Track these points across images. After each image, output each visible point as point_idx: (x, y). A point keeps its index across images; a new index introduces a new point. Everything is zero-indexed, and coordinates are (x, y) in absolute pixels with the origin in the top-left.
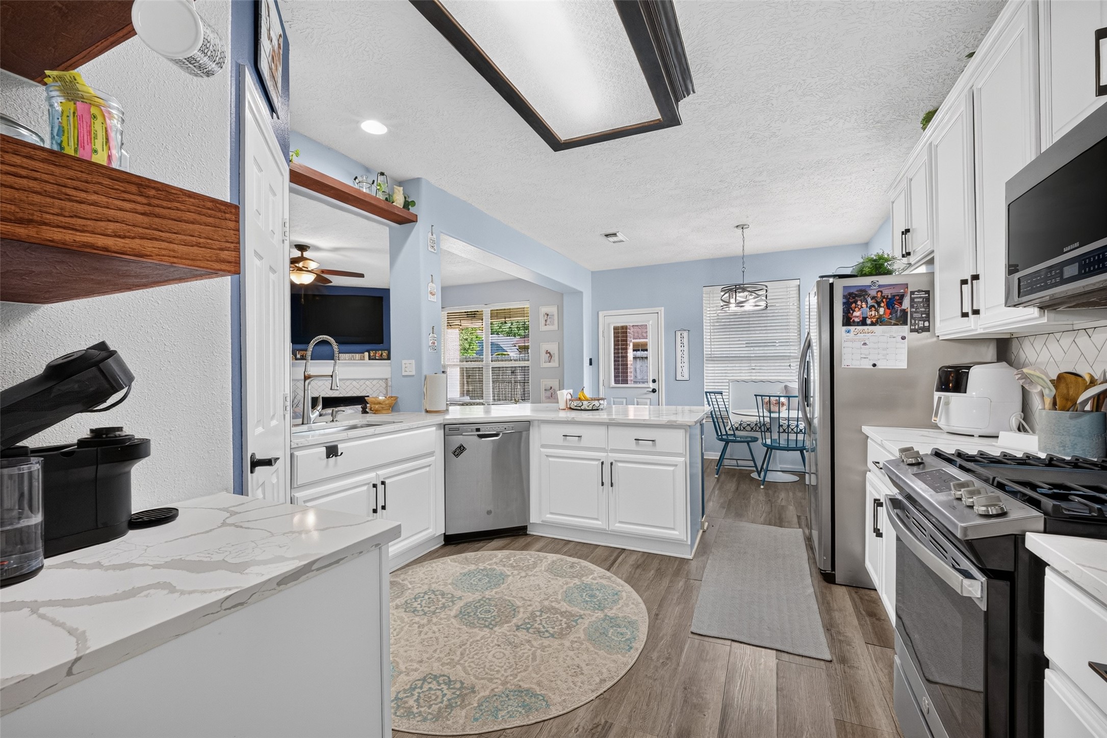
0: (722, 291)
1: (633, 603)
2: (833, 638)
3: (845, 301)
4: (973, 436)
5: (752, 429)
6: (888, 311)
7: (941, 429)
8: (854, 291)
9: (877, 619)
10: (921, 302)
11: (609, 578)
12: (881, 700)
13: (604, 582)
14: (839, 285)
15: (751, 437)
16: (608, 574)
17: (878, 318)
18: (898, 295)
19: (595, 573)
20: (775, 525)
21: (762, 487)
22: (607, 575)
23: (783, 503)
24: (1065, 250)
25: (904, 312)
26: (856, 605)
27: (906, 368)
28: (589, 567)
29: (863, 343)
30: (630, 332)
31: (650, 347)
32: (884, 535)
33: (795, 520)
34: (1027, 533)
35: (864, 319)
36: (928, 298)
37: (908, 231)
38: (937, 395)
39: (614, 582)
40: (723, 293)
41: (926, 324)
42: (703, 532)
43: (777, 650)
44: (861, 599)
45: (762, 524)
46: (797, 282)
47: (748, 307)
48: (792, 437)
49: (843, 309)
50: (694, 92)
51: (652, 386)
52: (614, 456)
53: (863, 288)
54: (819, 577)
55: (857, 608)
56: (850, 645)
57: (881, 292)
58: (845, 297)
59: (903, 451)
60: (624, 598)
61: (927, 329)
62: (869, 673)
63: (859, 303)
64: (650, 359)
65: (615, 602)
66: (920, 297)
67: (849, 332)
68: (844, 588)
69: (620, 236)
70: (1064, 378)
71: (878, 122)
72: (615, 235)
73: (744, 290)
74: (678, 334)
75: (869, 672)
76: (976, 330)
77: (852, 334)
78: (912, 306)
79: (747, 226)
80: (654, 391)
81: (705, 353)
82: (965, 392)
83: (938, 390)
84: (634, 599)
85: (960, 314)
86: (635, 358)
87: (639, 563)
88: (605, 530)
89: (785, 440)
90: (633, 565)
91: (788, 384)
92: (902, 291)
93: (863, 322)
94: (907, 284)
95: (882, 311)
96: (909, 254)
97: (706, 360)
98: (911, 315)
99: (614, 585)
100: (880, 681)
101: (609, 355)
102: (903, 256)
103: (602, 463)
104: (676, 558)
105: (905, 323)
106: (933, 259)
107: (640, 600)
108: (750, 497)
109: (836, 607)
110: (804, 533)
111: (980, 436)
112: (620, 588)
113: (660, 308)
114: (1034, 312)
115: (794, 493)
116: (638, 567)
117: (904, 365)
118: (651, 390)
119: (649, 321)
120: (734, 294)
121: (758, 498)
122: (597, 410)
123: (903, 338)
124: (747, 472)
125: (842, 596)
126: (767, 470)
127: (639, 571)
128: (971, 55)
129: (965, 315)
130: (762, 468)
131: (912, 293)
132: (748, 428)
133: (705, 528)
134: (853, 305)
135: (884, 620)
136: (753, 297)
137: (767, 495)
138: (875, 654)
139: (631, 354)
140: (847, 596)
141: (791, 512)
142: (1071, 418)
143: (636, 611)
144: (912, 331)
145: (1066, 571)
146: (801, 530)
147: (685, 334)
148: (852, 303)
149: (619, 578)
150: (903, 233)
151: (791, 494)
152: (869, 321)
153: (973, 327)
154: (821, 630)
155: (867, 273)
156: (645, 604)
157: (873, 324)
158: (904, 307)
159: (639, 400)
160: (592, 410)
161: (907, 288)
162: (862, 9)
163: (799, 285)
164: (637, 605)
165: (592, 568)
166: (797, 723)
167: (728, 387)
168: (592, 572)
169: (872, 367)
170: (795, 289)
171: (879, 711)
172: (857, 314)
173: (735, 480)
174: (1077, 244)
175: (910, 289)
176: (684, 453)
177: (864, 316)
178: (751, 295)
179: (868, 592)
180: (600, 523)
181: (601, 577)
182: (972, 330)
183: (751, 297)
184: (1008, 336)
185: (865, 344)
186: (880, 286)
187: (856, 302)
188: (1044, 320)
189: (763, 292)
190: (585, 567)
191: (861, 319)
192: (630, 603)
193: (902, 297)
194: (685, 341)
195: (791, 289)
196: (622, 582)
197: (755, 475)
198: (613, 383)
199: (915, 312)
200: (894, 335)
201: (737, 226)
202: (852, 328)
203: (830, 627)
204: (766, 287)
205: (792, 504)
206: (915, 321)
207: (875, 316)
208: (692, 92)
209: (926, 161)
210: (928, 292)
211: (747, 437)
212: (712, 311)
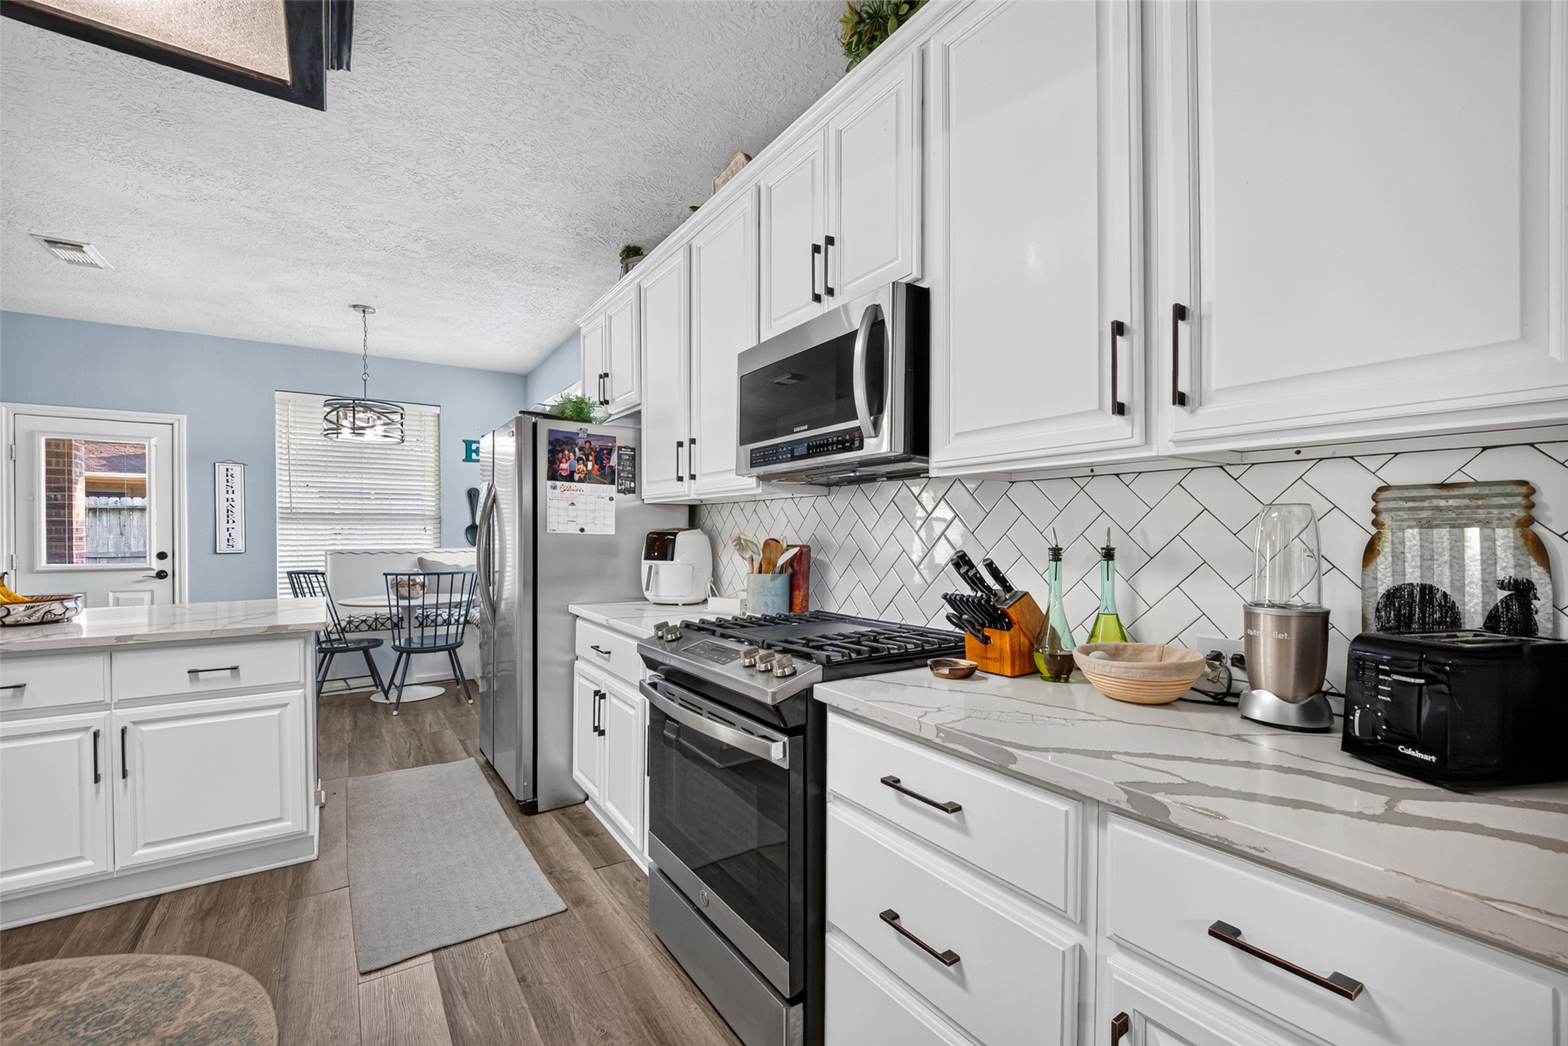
0: (325, 406)
1: (221, 985)
2: (559, 881)
3: (550, 447)
4: (677, 605)
5: (370, 627)
6: (596, 467)
7: (647, 600)
8: (560, 437)
9: (595, 836)
10: (628, 460)
11: (142, 965)
12: (631, 924)
13: (131, 978)
14: (544, 427)
15: (368, 640)
16: (135, 958)
17: (586, 474)
18: (606, 449)
19: (96, 970)
20: (434, 762)
21: (395, 713)
22: (133, 962)
23: (435, 729)
24: (795, 430)
25: (612, 469)
26: (569, 830)
27: (614, 533)
28: (70, 967)
29: (570, 503)
30: (81, 453)
31: (152, 489)
32: (607, 732)
33: (459, 747)
34: (815, 685)
35: (572, 473)
36: (634, 457)
37: (606, 375)
38: (646, 564)
39: (158, 967)
40: (327, 410)
41: (633, 485)
42: (320, 808)
43: (498, 931)
44: (572, 820)
45: (413, 767)
46: (437, 410)
47: (371, 436)
48: (429, 632)
49: (549, 458)
50: (348, 69)
51: (157, 565)
52: (123, 716)
53: (571, 436)
54: (516, 813)
55: (570, 832)
56: (578, 880)
57: (590, 442)
58: (550, 443)
59: (658, 627)
60: (198, 984)
61: (632, 491)
62: (609, 903)
63: (566, 452)
64: (154, 512)
65: (178, 1002)
66: (627, 454)
67: (555, 488)
68: (548, 813)
69: (92, 253)
70: (769, 544)
71: (578, 234)
72: (78, 247)
73: (368, 408)
74: (221, 469)
75: (608, 899)
76: (689, 496)
77: (558, 491)
78: (619, 464)
79: (372, 311)
80: (161, 575)
81: (278, 505)
82: (672, 559)
83: (647, 558)
84: (222, 977)
85: (676, 477)
86: (92, 511)
87: (205, 907)
88: (106, 873)
89: (419, 637)
90: (192, 917)
91: (422, 555)
92: (610, 444)
93: (570, 478)
94: (615, 437)
95: (590, 465)
96: (607, 402)
97: (281, 518)
98: (619, 474)
99: (161, 973)
100: (621, 904)
101: (32, 499)
102: (601, 403)
103: (96, 735)
104: (285, 868)
105: (613, 483)
106: (639, 412)
107: (235, 971)
108: (381, 733)
109: (548, 842)
110: (477, 761)
111: (683, 605)
112: (180, 971)
113: (182, 416)
114: (753, 481)
115: (444, 711)
116: (207, 914)
117: (611, 531)
118: (153, 573)
119: (150, 438)
120: (350, 414)
121: (393, 732)
122: (57, 621)
123: (611, 499)
124: (364, 695)
125: (548, 825)
126: (402, 685)
127: (211, 923)
128: (695, 209)
129: (680, 479)
130: (391, 683)
131: (620, 448)
132: (364, 627)
133: (323, 801)
134: (560, 455)
135: (602, 834)
136: (382, 422)
137: (407, 723)
138: (607, 877)
139: (80, 501)
140: (557, 826)
141: (450, 738)
142: (772, 580)
143: (235, 994)
144: (619, 491)
145: (856, 709)
146: (472, 759)
147: (237, 470)
148: (559, 452)
149: (168, 953)
150: (601, 377)
151: (441, 713)
152: (576, 477)
153: (687, 493)
154: (542, 878)
155: (569, 417)
156: (251, 974)
157: (581, 481)
158: (611, 464)
159: (120, 595)
160: (42, 623)
161: (615, 442)
162: (602, 95)
163: (439, 415)
164: (233, 981)
165: (79, 966)
166: (559, 1009)
167: (323, 564)
168: (86, 973)
169: (580, 532)
170: (433, 419)
171: (633, 937)
172: (564, 466)
173: (346, 711)
174: (806, 427)
175: (618, 444)
176: (302, 681)
177: (572, 470)
178: (379, 418)
179: (575, 808)
180: (90, 863)
181: (117, 974)
182: (686, 496)
183: (379, 422)
184: (698, 503)
185: (573, 504)
186: (588, 435)
187: (563, 451)
188: (759, 491)
189: (397, 417)
190: (56, 972)
191: (569, 473)
192: (214, 986)
193: (610, 451)
194: (237, 483)
195: (427, 418)
196: (184, 958)
197: (378, 698)
198: (42, 562)
199: (623, 471)
200: (603, 496)
201: (355, 306)
202: (559, 484)
203: (550, 870)
204: (403, 409)
205: (448, 727)
206: (622, 480)
207: (583, 471)
208: (345, 67)
209: (633, 301)
210: (633, 450)
211: (361, 641)
212: (300, 434)
